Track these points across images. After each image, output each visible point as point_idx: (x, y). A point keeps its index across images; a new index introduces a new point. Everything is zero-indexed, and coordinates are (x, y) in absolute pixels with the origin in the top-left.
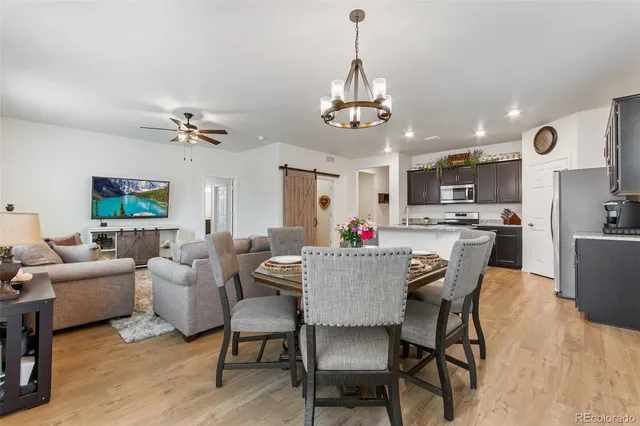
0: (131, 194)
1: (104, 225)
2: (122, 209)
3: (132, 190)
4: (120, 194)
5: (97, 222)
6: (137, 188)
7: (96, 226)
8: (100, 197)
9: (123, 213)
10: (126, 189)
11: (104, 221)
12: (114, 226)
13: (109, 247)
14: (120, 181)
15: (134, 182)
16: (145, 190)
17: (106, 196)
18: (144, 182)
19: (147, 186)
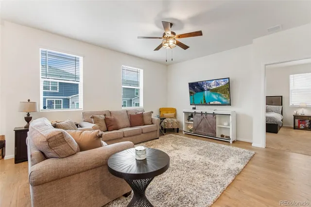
0: (208, 90)
1: (194, 108)
2: (204, 99)
3: (208, 87)
4: (202, 90)
6: (210, 86)
8: (194, 92)
9: (205, 102)
10: (205, 87)
14: (202, 83)
15: (209, 82)
16: (214, 87)
17: (197, 92)
18: (214, 81)
19: (215, 84)
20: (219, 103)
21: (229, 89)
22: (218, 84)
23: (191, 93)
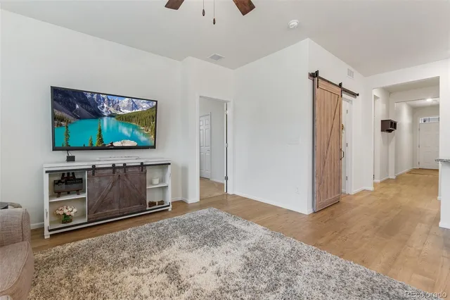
0: (112, 116)
1: (71, 159)
2: (100, 135)
3: (112, 110)
4: (97, 115)
5: (63, 155)
6: (118, 109)
7: (59, 162)
8: (71, 118)
9: (101, 141)
10: (105, 108)
11: (72, 153)
12: (84, 161)
13: (78, 192)
14: (98, 97)
15: (116, 99)
16: (127, 111)
17: (80, 117)
18: (127, 99)
19: (128, 105)
20: (133, 143)
21: (154, 118)
22: (136, 107)
23: (56, 119)
